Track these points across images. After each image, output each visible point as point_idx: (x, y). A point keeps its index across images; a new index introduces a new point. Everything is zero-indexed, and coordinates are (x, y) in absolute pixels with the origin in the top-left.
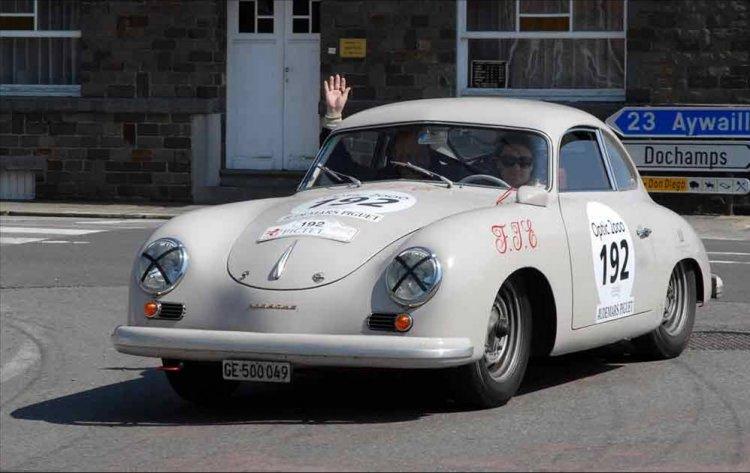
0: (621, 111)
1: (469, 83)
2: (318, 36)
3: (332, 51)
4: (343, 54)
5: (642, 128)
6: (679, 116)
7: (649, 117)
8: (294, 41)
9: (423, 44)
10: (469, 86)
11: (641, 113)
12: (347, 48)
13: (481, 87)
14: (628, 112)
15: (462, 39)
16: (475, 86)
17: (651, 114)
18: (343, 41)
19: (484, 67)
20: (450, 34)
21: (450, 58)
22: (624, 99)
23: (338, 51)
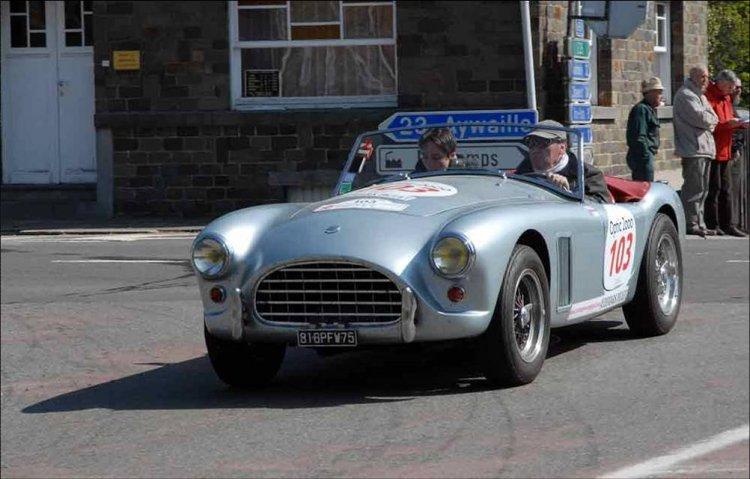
0: (393, 117)
1: (243, 91)
2: (90, 49)
3: (106, 63)
4: (117, 66)
5: (415, 133)
6: (450, 120)
7: (421, 122)
8: (67, 54)
9: (197, 55)
10: (243, 96)
11: (413, 118)
12: (120, 61)
13: (256, 96)
14: (399, 118)
15: (235, 49)
16: (249, 95)
17: (422, 119)
18: (116, 55)
19: (257, 76)
20: (224, 44)
21: (224, 68)
22: (396, 105)
23: (111, 64)
